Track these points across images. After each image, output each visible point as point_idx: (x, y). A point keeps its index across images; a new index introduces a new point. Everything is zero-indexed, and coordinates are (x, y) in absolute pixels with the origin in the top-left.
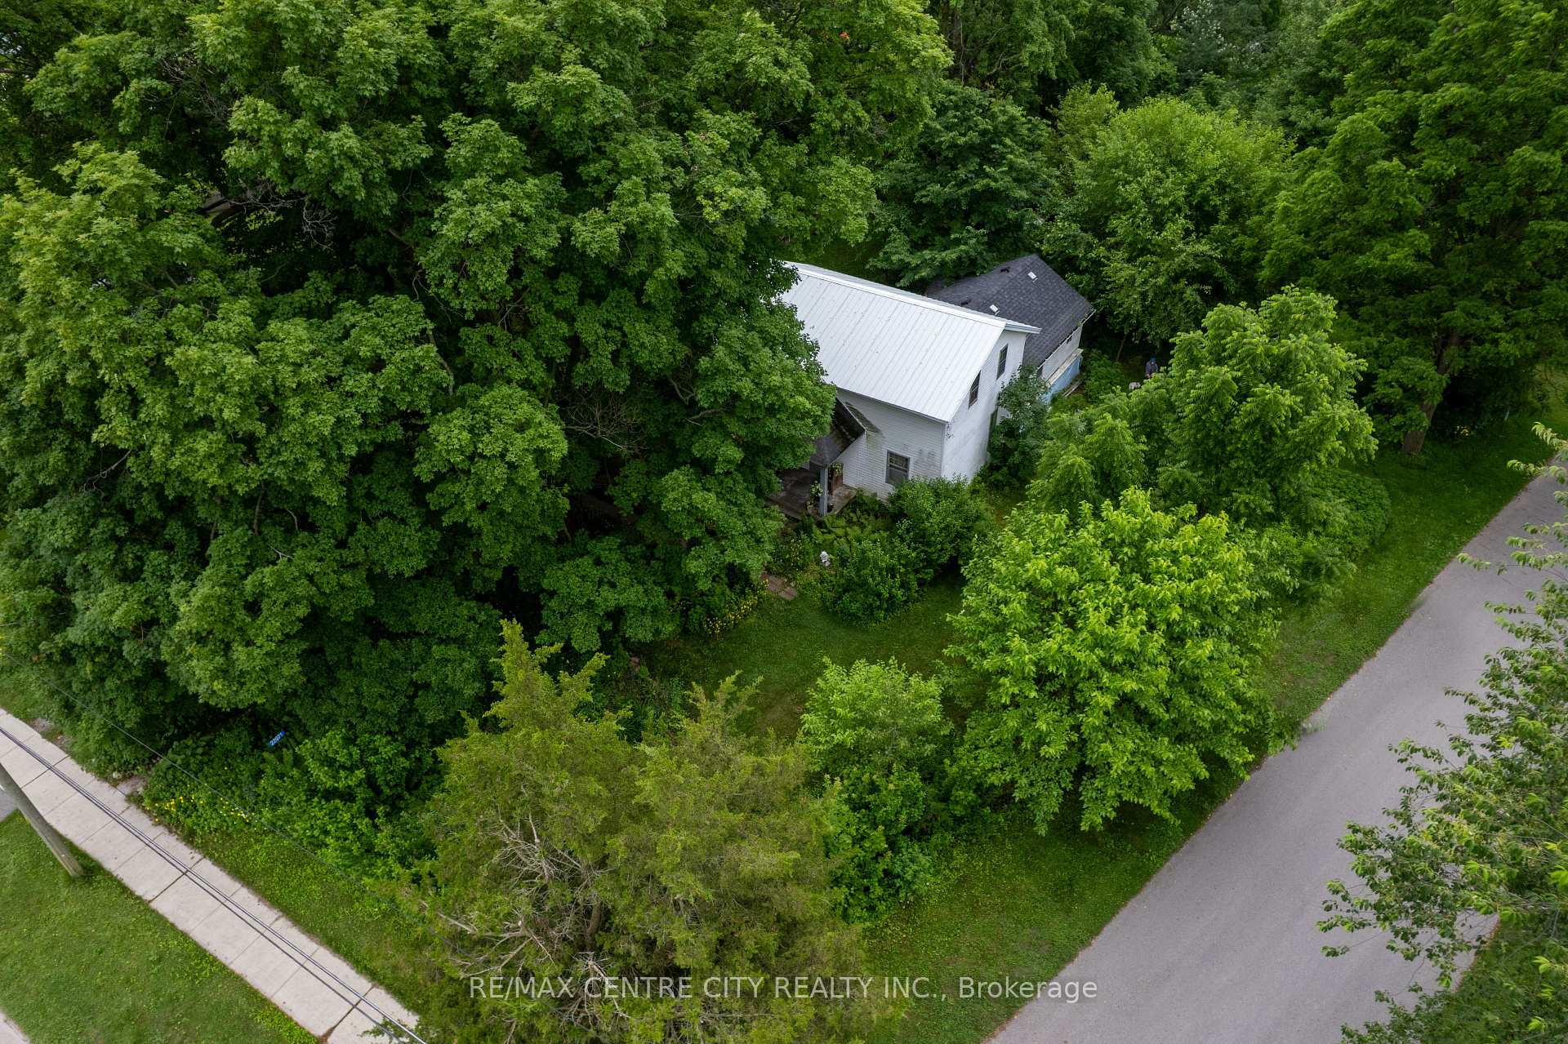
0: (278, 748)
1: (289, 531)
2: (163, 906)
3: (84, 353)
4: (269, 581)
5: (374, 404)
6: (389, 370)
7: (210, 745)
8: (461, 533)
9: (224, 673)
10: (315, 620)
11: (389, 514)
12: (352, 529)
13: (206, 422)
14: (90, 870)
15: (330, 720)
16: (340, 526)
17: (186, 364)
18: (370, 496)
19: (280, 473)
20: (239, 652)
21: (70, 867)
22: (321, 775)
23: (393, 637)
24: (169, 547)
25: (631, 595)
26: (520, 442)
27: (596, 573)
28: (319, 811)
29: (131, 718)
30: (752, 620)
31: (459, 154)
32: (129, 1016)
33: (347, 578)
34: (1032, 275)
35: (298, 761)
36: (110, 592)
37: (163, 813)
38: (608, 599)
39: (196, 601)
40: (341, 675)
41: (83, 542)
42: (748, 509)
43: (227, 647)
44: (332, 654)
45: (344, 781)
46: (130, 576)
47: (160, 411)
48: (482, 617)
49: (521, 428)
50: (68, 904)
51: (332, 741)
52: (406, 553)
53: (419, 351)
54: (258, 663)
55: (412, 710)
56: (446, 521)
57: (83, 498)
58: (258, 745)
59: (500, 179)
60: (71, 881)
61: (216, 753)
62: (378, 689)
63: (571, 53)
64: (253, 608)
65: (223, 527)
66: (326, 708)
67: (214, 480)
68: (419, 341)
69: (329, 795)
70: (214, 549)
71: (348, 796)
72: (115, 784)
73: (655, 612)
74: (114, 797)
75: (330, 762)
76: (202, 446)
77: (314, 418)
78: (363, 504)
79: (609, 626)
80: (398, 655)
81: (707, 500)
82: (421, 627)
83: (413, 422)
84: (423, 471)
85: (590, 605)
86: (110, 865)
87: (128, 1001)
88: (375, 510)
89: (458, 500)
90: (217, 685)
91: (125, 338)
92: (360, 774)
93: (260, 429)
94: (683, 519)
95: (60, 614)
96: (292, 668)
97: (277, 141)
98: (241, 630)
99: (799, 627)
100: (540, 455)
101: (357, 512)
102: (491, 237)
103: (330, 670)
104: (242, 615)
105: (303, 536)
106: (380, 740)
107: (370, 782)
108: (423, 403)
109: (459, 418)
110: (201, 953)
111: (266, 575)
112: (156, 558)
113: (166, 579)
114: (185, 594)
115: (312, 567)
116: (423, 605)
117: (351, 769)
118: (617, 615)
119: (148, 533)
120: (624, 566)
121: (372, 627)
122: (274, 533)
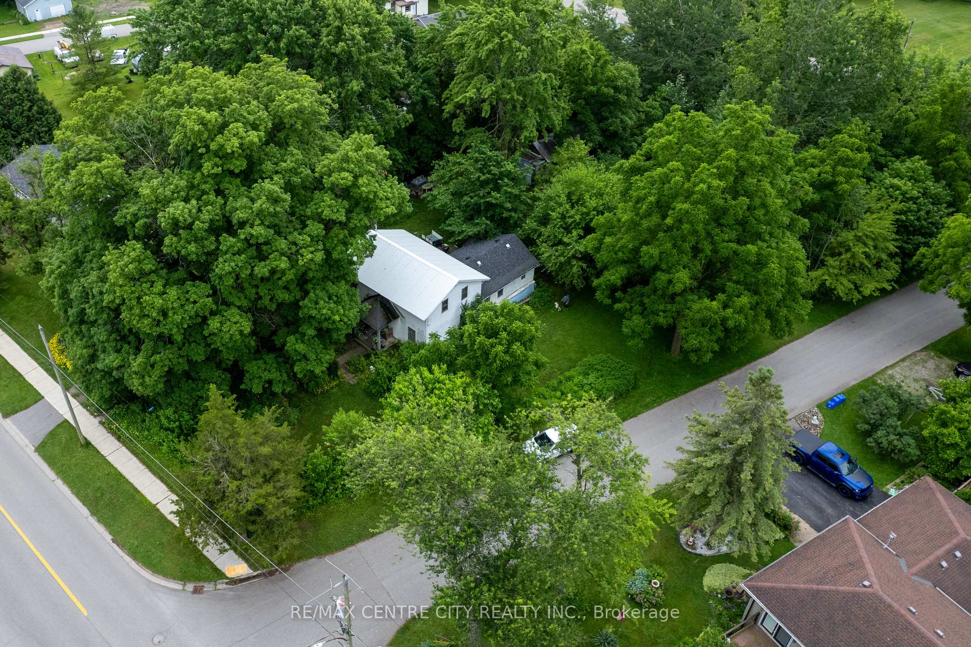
0: (151, 413)
1: (165, 343)
2: (110, 459)
3: (122, 296)
4: (158, 359)
5: (193, 313)
6: (198, 305)
7: (128, 408)
8: (217, 351)
9: (142, 384)
10: (170, 372)
11: (195, 341)
12: (184, 345)
13: (148, 316)
14: (88, 444)
15: (170, 405)
16: (181, 344)
17: (145, 301)
18: (190, 335)
19: (166, 331)
20: (147, 379)
21: (83, 441)
22: (164, 422)
23: (194, 380)
24: (129, 343)
25: (274, 375)
26: (234, 328)
27: (263, 366)
28: (163, 434)
29: (107, 394)
30: (334, 390)
31: (223, 248)
32: (99, 488)
33: (180, 360)
34: (508, 246)
35: (158, 417)
36: (113, 356)
37: (111, 429)
38: (266, 376)
39: (138, 362)
40: (175, 389)
41: (108, 341)
42: (318, 351)
43: (143, 377)
44: (173, 382)
45: (172, 425)
46: (118, 351)
47: (138, 311)
48: (223, 377)
49: (236, 323)
50: (81, 453)
51: (169, 412)
52: (199, 354)
53: (207, 300)
54: (152, 383)
55: (197, 405)
56: (212, 347)
57: (109, 327)
58: (144, 411)
59: (234, 255)
60: (82, 446)
61: (130, 411)
62: (186, 396)
63: (258, 222)
64: (152, 366)
65: (146, 341)
66: (169, 400)
67: (148, 331)
68: (208, 297)
69: (167, 429)
70: (143, 347)
71: (172, 431)
72: (95, 417)
73: (284, 382)
74: (96, 421)
75: (168, 418)
76: (146, 322)
77: (176, 317)
78: (188, 337)
79: (267, 386)
80: (194, 386)
81: (301, 347)
82: (203, 378)
83: (205, 319)
84: (206, 333)
85: (260, 377)
86: (93, 443)
87: (99, 484)
88: (192, 339)
89: (215, 342)
90: (140, 388)
91: (132, 292)
92: (177, 423)
93: (161, 318)
94: (293, 353)
95: (93, 358)
96: (161, 386)
97: (176, 247)
98: (148, 373)
99: (352, 396)
100: (241, 332)
101: (186, 340)
102: (230, 273)
103: (172, 387)
104: (149, 367)
105: (169, 346)
106: (185, 414)
107: (180, 427)
108: (207, 313)
109: (217, 318)
110: (121, 475)
111: (158, 357)
112: (126, 346)
113: (129, 353)
114: (134, 360)
115: (171, 356)
116: (204, 370)
117: (175, 422)
118: (270, 382)
119: (124, 338)
120: (275, 365)
121: (187, 375)
122: (161, 344)
